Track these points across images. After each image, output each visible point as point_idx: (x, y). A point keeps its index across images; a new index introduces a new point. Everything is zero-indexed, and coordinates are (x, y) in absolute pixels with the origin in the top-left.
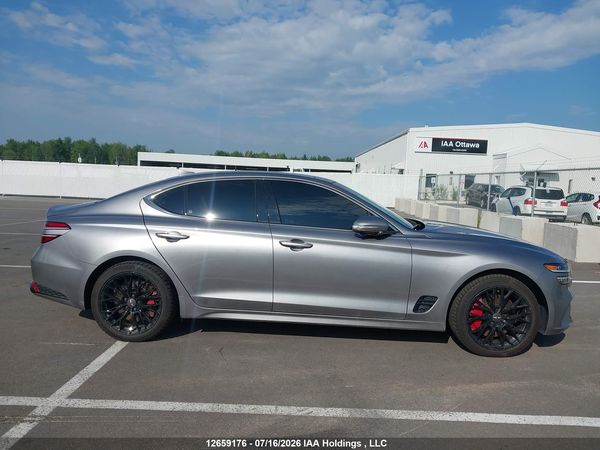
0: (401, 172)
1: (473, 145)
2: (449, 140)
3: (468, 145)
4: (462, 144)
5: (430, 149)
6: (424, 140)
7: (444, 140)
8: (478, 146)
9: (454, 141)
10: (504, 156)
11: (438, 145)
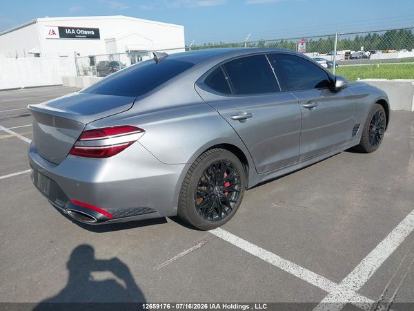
0: (38, 55)
1: (89, 33)
2: (71, 29)
3: (86, 32)
4: (81, 31)
5: (58, 35)
6: (52, 28)
7: (68, 28)
8: (93, 33)
9: (75, 29)
10: (113, 40)
11: (63, 33)
